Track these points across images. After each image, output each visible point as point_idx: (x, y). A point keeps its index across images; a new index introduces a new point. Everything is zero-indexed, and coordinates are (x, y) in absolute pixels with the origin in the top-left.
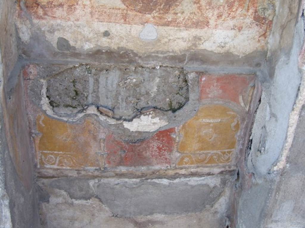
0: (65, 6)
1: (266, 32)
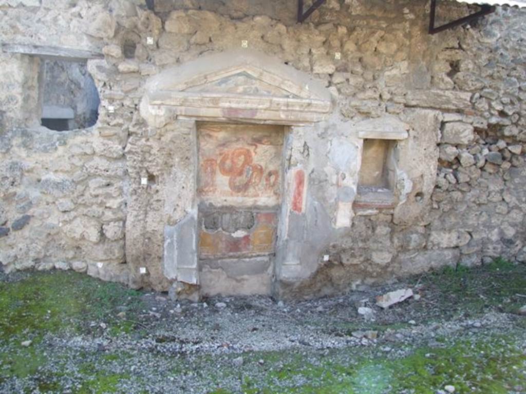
0: (212, 191)
1: (278, 198)
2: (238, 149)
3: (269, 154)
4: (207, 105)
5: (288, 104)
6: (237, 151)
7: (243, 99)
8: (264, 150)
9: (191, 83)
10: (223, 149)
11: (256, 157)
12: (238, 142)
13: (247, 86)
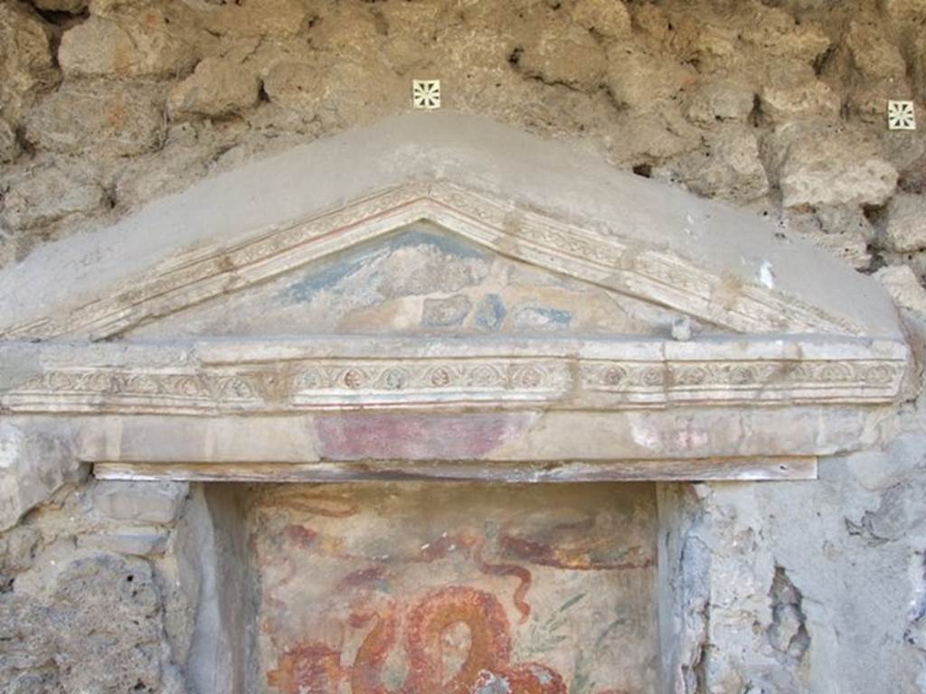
2: (441, 594)
3: (588, 613)
4: (233, 400)
5: (670, 372)
6: (432, 606)
7: (421, 363)
8: (562, 593)
9: (154, 297)
10: (368, 598)
11: (524, 628)
12: (435, 562)
13: (445, 292)
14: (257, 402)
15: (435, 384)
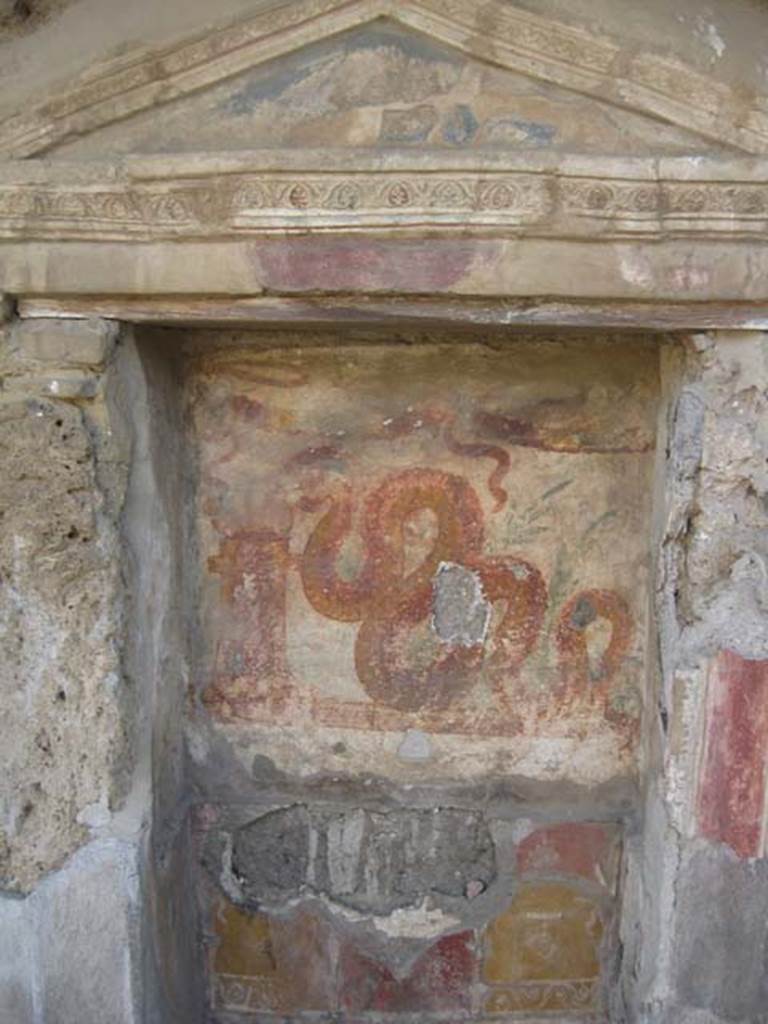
0: (268, 700)
1: (631, 741)
2: (404, 476)
3: (574, 503)
4: (168, 224)
5: (664, 195)
6: (394, 490)
7: (377, 178)
8: (545, 479)
9: (77, 111)
10: (322, 479)
11: (500, 518)
12: (399, 440)
13: (406, 102)
14: (193, 225)
15: (394, 205)
